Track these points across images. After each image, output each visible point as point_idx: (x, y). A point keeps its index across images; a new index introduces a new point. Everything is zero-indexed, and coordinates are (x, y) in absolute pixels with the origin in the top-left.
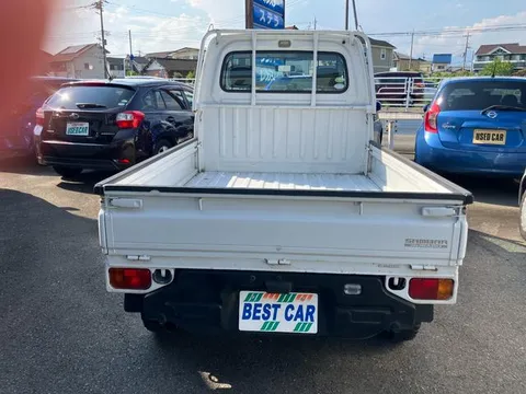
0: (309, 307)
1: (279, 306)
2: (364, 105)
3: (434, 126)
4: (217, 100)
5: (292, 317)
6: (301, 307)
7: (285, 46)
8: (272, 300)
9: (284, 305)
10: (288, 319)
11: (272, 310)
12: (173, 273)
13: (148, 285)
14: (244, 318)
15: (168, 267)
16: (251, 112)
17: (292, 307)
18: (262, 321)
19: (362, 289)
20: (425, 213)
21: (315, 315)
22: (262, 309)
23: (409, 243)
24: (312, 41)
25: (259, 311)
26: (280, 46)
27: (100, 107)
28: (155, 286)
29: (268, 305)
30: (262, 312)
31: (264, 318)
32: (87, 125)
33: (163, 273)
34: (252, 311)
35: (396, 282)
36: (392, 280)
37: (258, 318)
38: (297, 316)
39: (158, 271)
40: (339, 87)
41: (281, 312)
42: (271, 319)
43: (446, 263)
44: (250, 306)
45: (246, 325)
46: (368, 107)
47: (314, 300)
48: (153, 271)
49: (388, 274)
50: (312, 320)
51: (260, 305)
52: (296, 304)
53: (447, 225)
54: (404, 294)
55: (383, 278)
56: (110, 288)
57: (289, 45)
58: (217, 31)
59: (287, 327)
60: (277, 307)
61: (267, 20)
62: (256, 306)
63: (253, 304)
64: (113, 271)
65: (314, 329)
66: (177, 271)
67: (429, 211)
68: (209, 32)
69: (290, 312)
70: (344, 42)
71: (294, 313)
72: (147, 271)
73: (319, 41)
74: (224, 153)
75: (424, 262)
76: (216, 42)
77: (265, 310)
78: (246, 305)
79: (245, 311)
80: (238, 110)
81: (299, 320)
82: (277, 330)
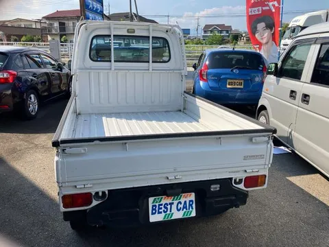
0: (190, 201)
1: (173, 203)
2: (180, 70)
3: (205, 78)
4: (88, 67)
5: (180, 209)
6: (185, 202)
7: (131, 32)
8: (169, 201)
9: (176, 202)
10: (178, 210)
11: (169, 207)
12: (107, 193)
13: (90, 203)
14: (153, 214)
15: (103, 190)
16: (110, 75)
17: (180, 203)
18: (163, 214)
20: (254, 141)
21: (194, 205)
22: (163, 207)
23: (245, 158)
25: (161, 208)
26: (128, 32)
28: (95, 203)
29: (166, 204)
30: (163, 209)
31: (165, 212)
33: (100, 194)
34: (157, 209)
35: (238, 180)
36: (235, 180)
37: (161, 212)
38: (184, 208)
39: (97, 193)
40: (166, 59)
41: (174, 207)
42: (168, 212)
43: (263, 167)
44: (156, 206)
45: (154, 218)
47: (192, 196)
48: (93, 194)
49: (233, 176)
50: (192, 208)
51: (162, 205)
52: (182, 200)
53: (265, 146)
54: (241, 186)
55: (231, 179)
56: (62, 209)
57: (134, 32)
59: (178, 215)
60: (171, 204)
61: (93, 8)
62: (159, 205)
63: (157, 204)
64: (64, 197)
65: (193, 214)
66: (109, 191)
67: (255, 140)
69: (180, 206)
70: (167, 31)
71: (181, 206)
72: (90, 194)
73: (153, 30)
74: (93, 101)
75: (253, 167)
77: (165, 207)
78: (153, 206)
79: (153, 209)
80: (102, 73)
81: (185, 210)
82: (172, 218)
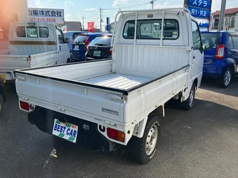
0: (75, 131)
4: (121, 42)
6: (72, 130)
7: (151, 17)
8: (64, 125)
9: (67, 128)
10: (68, 134)
11: (63, 129)
12: (34, 106)
13: (28, 110)
14: (55, 130)
15: (33, 104)
16: (134, 48)
17: (69, 129)
18: (59, 132)
19: (89, 128)
20: (108, 96)
21: (76, 135)
23: (103, 110)
24: (162, 14)
26: (148, 17)
27: (105, 45)
28: (30, 110)
29: (62, 127)
30: (60, 129)
32: (100, 52)
35: (102, 128)
36: (100, 126)
37: (58, 131)
38: (70, 134)
39: (31, 105)
40: (175, 36)
41: (66, 130)
42: (62, 133)
43: (119, 123)
45: (55, 133)
46: (187, 47)
47: (76, 129)
48: (29, 105)
49: (99, 123)
50: (75, 137)
51: (60, 126)
52: (71, 128)
54: (105, 134)
55: (97, 124)
56: (20, 108)
58: (122, 12)
59: (66, 137)
60: (65, 128)
61: (198, 3)
63: (58, 125)
64: (21, 102)
65: (74, 141)
66: (37, 107)
68: (119, 12)
69: (68, 132)
70: (178, 14)
71: (70, 132)
73: (165, 14)
74: (123, 66)
75: (111, 121)
78: (56, 125)
79: (56, 127)
80: (129, 47)
82: (64, 137)
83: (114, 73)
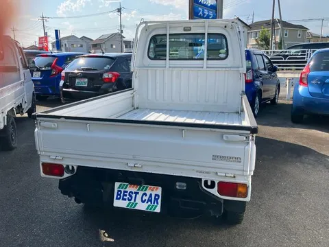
0: (156, 195)
1: (138, 193)
2: (238, 68)
3: (305, 82)
4: (146, 65)
5: (145, 201)
6: (151, 195)
7: (187, 30)
8: (134, 189)
9: (141, 193)
10: (143, 202)
11: (134, 195)
12: (75, 168)
13: (62, 174)
14: (117, 199)
15: (73, 164)
16: (166, 72)
17: (145, 194)
18: (127, 202)
19: (187, 186)
20: (224, 138)
21: (160, 201)
22: (128, 194)
23: (215, 158)
24: (204, 26)
25: (126, 195)
26: (185, 30)
27: (94, 70)
28: (66, 175)
29: (131, 192)
30: (128, 196)
31: (129, 200)
32: (86, 80)
33: (71, 168)
34: (122, 195)
35: (209, 183)
36: (206, 182)
37: (125, 200)
38: (149, 200)
39: (68, 166)
40: (222, 56)
41: (139, 197)
42: (132, 201)
43: (241, 173)
44: (121, 191)
45: (118, 203)
46: (241, 69)
47: (159, 191)
48: (65, 166)
49: (204, 177)
50: (157, 204)
51: (127, 192)
52: (148, 192)
53: (241, 147)
54: (215, 191)
55: (200, 179)
56: (42, 174)
57: (190, 30)
58: (145, 22)
59: (142, 206)
60: (136, 193)
61: (204, 14)
62: (125, 192)
63: (123, 190)
64: (44, 164)
65: (158, 210)
66: (79, 167)
67: (227, 137)
68: (141, 23)
69: (144, 198)
70: (225, 27)
71: (147, 198)
72: (61, 166)
73: (209, 26)
74: (150, 98)
75: (226, 171)
76: (146, 29)
77: (129, 195)
78: (119, 191)
79: (118, 194)
80: (159, 71)
81: (149, 203)
82: (136, 208)
83: (137, 108)
